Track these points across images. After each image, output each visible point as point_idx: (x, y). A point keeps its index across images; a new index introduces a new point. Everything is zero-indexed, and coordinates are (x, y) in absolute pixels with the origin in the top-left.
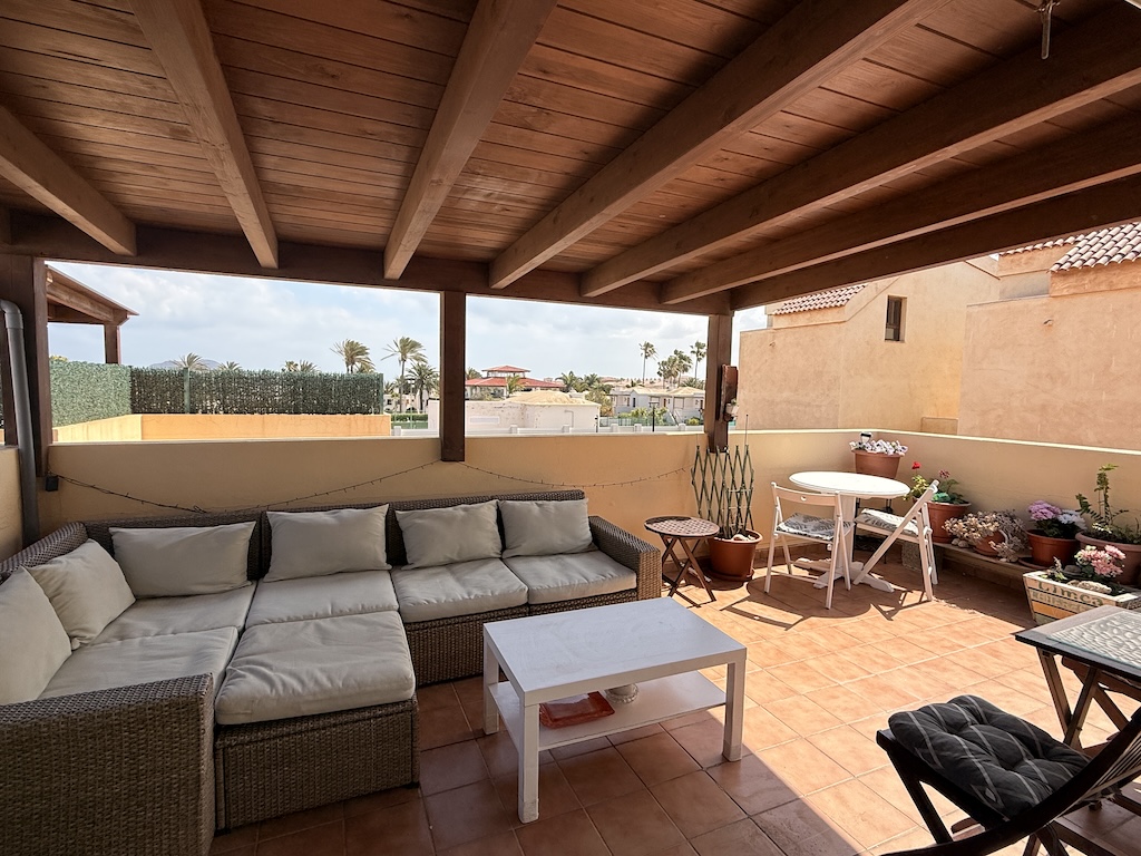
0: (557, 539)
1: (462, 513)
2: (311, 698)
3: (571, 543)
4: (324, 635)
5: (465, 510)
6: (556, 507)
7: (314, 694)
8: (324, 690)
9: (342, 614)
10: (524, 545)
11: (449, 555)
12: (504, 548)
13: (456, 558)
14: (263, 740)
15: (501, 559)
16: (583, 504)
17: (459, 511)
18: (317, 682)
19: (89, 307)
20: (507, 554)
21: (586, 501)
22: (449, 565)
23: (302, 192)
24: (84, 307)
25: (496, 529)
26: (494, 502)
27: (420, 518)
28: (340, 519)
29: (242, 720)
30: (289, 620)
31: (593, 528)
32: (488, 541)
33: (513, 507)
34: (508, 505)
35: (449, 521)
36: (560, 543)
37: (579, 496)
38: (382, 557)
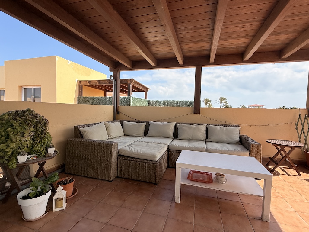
0: (224, 138)
1: (195, 126)
2: (135, 153)
3: (230, 140)
4: (147, 145)
5: (196, 126)
6: (226, 129)
7: (136, 153)
8: (138, 153)
9: (155, 143)
10: (213, 138)
11: (189, 137)
12: (207, 138)
13: (191, 139)
14: (125, 160)
15: (206, 142)
16: (238, 129)
17: (194, 126)
18: (137, 151)
19: (141, 88)
20: (207, 140)
21: (240, 128)
22: (189, 140)
23: (151, 43)
24: (140, 88)
25: (205, 132)
26: (206, 125)
27: (182, 126)
28: (163, 124)
29: (122, 154)
30: (144, 142)
31: (240, 137)
32: (202, 135)
33: (211, 127)
34: (210, 126)
35: (190, 128)
36: (226, 139)
37: (238, 126)
38: (172, 135)
